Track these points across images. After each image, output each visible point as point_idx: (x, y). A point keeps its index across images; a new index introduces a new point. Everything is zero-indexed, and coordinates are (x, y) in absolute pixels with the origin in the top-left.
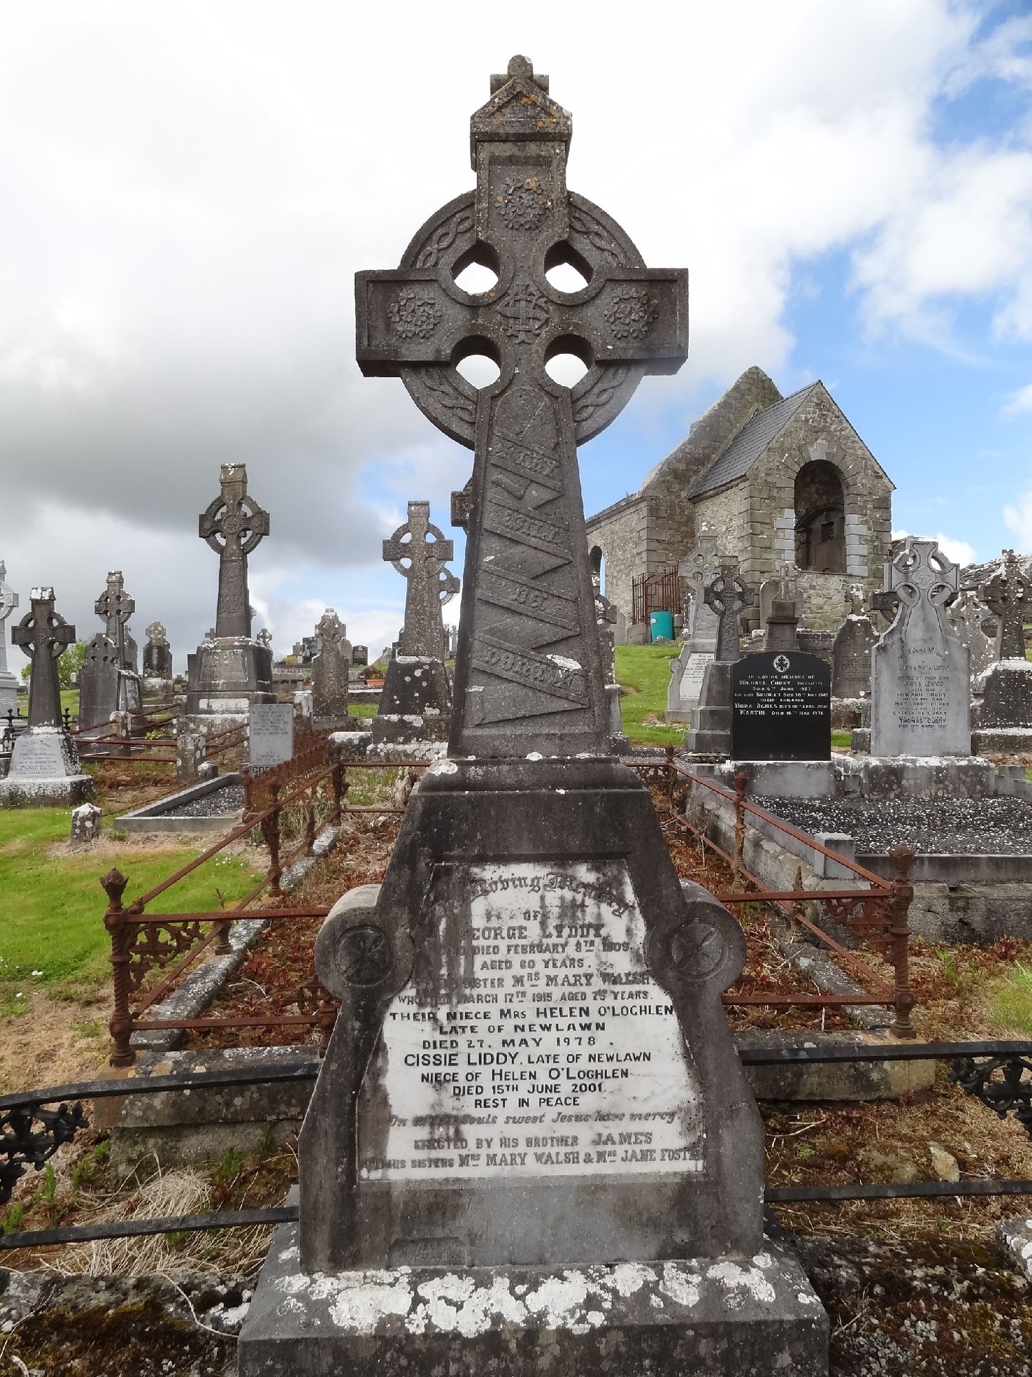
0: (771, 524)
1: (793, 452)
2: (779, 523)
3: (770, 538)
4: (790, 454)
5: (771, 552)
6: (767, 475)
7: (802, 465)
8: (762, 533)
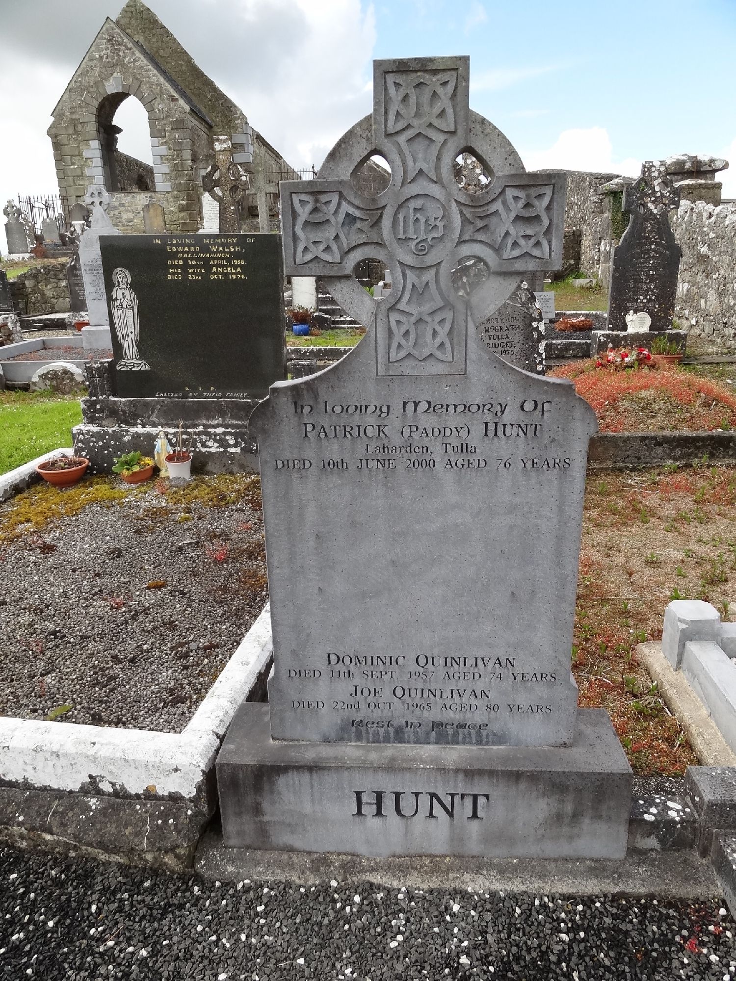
0: (80, 155)
1: (91, 90)
2: (86, 154)
3: (81, 168)
4: (89, 92)
5: (83, 179)
6: (71, 113)
7: (100, 100)
8: (73, 164)
